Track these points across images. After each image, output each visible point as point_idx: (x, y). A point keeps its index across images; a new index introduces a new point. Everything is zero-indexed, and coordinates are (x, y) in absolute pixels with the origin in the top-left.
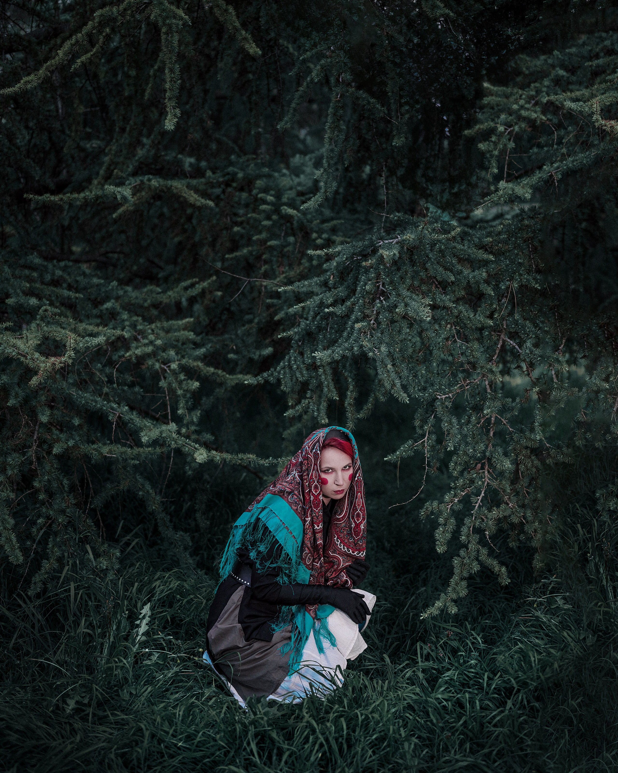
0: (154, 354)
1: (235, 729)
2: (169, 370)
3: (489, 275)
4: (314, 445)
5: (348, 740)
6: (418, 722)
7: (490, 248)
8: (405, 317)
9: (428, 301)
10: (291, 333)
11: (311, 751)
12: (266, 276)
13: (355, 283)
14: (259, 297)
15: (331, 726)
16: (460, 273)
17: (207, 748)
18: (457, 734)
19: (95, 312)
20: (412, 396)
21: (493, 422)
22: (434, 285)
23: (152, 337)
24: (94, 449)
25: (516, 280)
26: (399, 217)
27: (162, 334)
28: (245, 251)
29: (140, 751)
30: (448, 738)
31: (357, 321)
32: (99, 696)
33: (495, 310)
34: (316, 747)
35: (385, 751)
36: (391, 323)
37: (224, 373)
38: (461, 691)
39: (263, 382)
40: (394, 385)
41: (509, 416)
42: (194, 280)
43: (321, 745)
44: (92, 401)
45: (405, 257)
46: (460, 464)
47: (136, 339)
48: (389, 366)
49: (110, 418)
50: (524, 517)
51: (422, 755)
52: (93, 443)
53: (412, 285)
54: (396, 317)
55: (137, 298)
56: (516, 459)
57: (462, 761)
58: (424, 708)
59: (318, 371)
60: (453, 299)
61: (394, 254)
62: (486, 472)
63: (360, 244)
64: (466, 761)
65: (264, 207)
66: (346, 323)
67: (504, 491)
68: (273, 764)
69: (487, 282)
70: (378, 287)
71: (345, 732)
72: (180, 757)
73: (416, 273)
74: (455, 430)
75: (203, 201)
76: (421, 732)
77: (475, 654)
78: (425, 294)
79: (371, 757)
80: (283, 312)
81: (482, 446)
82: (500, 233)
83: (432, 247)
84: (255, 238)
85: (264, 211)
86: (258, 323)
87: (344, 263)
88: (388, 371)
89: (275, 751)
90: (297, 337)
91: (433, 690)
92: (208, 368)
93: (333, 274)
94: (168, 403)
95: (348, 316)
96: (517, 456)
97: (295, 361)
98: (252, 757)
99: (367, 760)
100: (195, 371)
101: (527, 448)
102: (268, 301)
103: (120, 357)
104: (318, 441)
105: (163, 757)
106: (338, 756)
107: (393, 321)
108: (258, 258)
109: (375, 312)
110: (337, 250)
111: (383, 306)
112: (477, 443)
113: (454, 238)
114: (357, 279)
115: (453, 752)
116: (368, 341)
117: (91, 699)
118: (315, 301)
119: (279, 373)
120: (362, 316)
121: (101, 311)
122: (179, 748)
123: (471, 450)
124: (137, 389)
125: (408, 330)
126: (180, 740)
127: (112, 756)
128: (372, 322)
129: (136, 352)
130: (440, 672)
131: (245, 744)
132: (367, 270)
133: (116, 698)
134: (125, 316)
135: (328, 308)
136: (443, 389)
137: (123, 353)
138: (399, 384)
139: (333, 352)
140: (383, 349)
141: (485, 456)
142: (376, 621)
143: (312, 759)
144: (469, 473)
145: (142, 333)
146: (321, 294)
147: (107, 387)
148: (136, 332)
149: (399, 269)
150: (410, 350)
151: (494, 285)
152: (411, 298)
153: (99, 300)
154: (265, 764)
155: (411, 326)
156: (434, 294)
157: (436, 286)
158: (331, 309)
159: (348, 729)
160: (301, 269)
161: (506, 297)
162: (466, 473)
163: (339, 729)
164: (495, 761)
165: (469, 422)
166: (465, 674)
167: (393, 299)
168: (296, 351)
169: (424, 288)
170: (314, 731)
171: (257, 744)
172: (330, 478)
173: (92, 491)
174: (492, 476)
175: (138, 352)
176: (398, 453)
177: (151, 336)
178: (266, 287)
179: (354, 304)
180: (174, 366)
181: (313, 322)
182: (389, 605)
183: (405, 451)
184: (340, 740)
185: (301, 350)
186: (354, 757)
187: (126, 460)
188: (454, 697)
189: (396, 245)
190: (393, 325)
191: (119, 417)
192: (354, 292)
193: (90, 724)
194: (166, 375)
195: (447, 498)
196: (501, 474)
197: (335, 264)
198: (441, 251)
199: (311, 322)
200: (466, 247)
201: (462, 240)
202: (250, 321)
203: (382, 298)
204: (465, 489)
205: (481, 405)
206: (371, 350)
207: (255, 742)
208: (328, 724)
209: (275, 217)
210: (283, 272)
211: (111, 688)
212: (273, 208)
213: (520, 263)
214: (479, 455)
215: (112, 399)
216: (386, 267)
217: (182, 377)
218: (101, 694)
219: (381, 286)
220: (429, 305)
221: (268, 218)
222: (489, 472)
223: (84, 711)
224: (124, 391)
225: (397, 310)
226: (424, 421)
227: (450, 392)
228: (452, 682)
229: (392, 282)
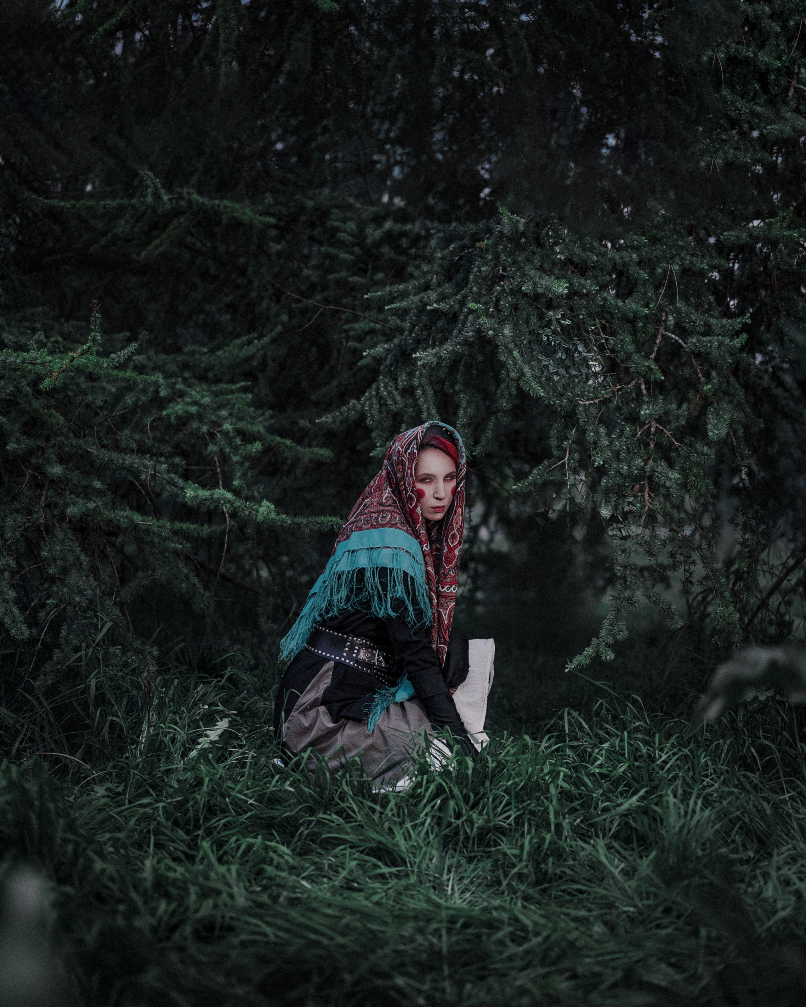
4: (410, 443)
21: (652, 433)
23: (196, 396)
24: (122, 517)
25: (677, 263)
33: (651, 299)
36: (515, 310)
37: (294, 444)
40: (522, 375)
41: (673, 426)
42: (252, 335)
44: (118, 458)
47: (175, 401)
48: (516, 353)
53: (541, 266)
54: (522, 304)
56: (685, 482)
62: (647, 496)
69: (639, 265)
70: (497, 272)
74: (604, 442)
75: (261, 218)
78: (558, 277)
81: (639, 462)
87: (451, 255)
88: (514, 358)
90: (388, 361)
93: (436, 273)
94: (220, 475)
96: (686, 478)
97: (385, 388)
104: (416, 438)
109: (493, 300)
111: (504, 289)
112: (633, 458)
119: (364, 404)
123: (625, 468)
128: (490, 310)
135: (431, 306)
136: (586, 395)
139: (440, 350)
141: (644, 474)
145: (182, 394)
151: (648, 268)
158: (435, 305)
161: (664, 284)
165: (621, 435)
168: (386, 376)
169: (557, 272)
172: (428, 489)
174: (654, 499)
179: (465, 296)
180: (227, 428)
181: (410, 335)
185: (393, 375)
190: (518, 313)
199: (407, 336)
203: (503, 284)
214: (637, 473)
217: (238, 442)
219: (500, 272)
222: (649, 494)
226: (563, 437)
227: (597, 397)
229: (515, 262)
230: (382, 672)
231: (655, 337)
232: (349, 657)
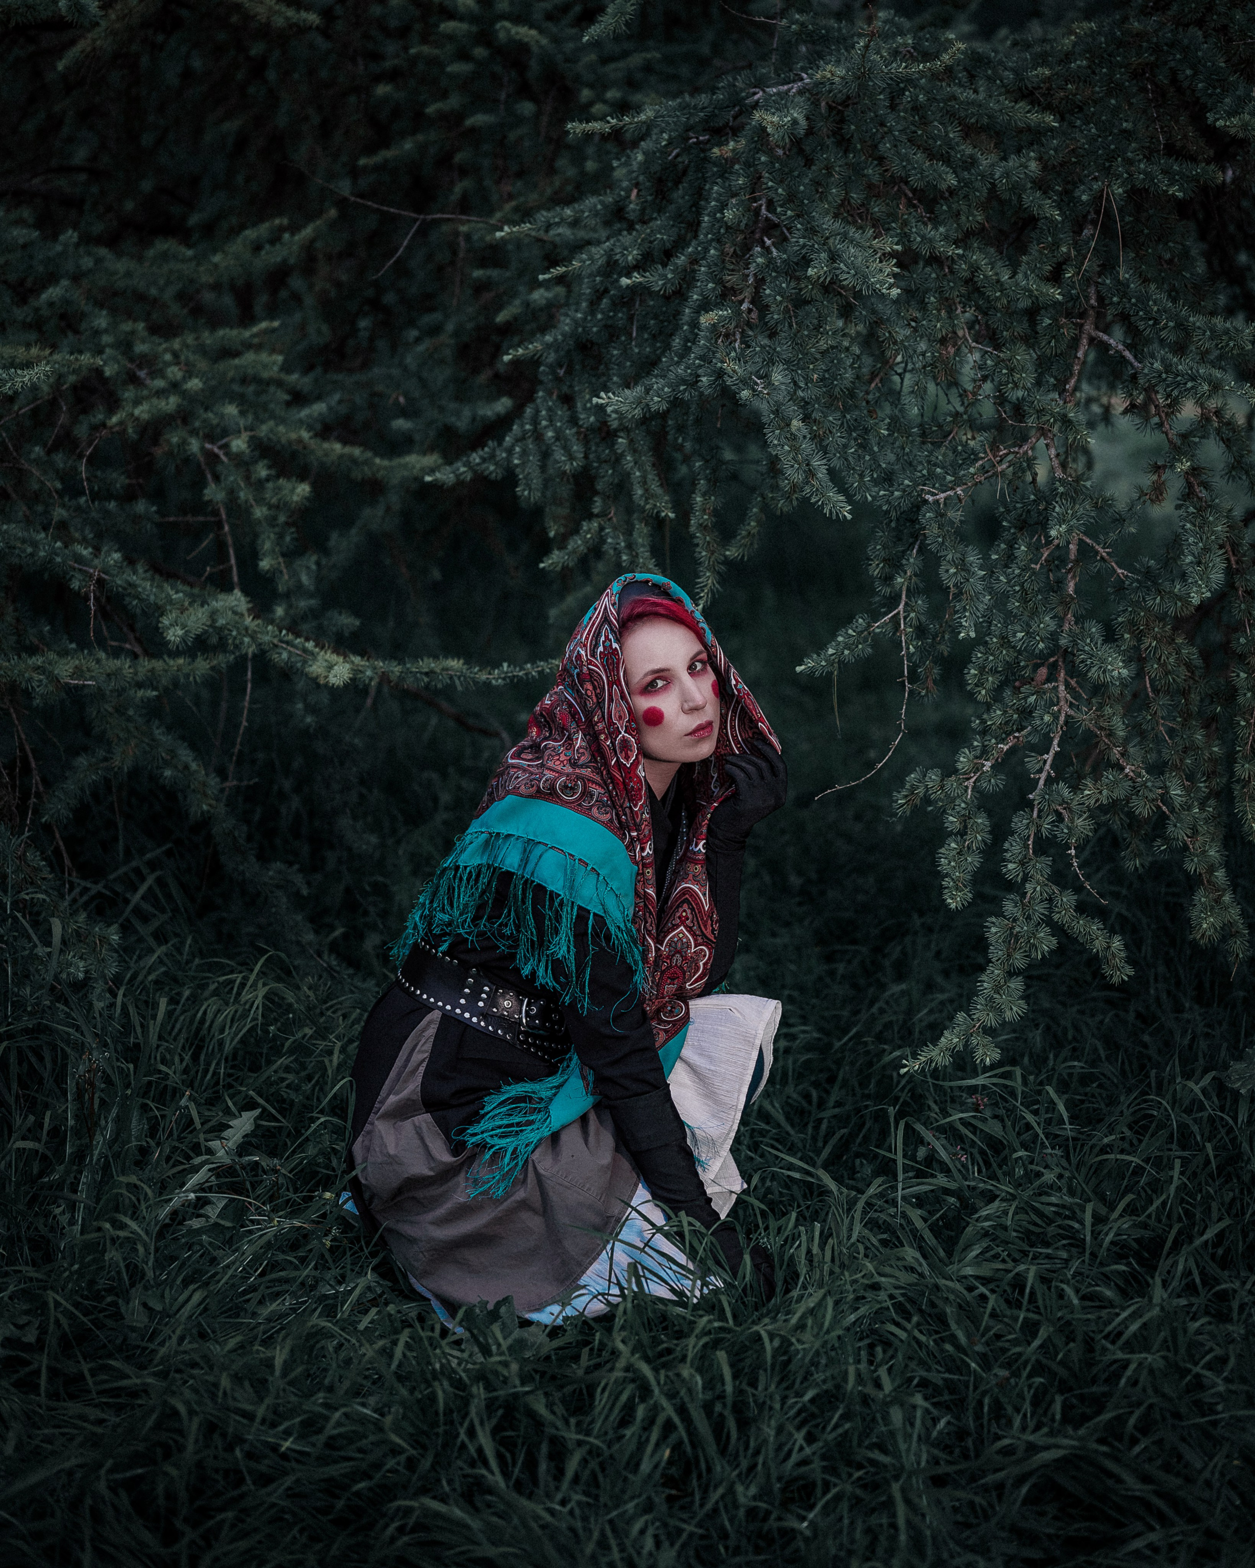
0: (184, 417)
1: (433, 1398)
2: (227, 454)
3: (1045, 167)
5: (739, 1408)
6: (918, 1342)
7: (1043, 95)
8: (830, 288)
9: (890, 244)
10: (535, 346)
11: (641, 1446)
12: (464, 206)
13: (695, 204)
14: (452, 263)
15: (692, 1376)
16: (971, 163)
17: (360, 1450)
18: (1025, 1374)
19: (20, 313)
20: (858, 497)
21: (1072, 557)
22: (903, 200)
23: (175, 372)
24: (37, 669)
25: (1118, 176)
26: (802, 24)
27: (202, 365)
28: (408, 145)
29: (174, 1472)
30: (1002, 1385)
31: (705, 306)
32: (64, 1322)
33: (1066, 260)
34: (654, 1436)
35: (840, 1431)
36: (796, 307)
37: (369, 454)
38: (1025, 1254)
39: (469, 477)
40: (811, 473)
41: (1112, 536)
42: (277, 221)
43: (669, 1426)
44: (24, 541)
45: (824, 128)
46: (994, 671)
47: (133, 379)
48: (796, 423)
49: (75, 585)
50: (1165, 798)
51: (935, 1434)
52: (32, 651)
53: (846, 201)
54: (808, 290)
55: (128, 274)
56: (1137, 648)
57: (1047, 1448)
58: (933, 1305)
59: (614, 444)
60: (954, 235)
61: (795, 122)
62: (1062, 688)
63: (703, 99)
64: (1058, 1447)
65: (449, 26)
66: (678, 313)
67: (1111, 734)
68: (542, 1484)
69: (1041, 185)
70: (757, 211)
71: (729, 1388)
72: (289, 1481)
73: (856, 169)
74: (976, 584)
75: (290, 13)
76: (929, 1370)
77: (1053, 1153)
78: (880, 226)
79: (801, 1449)
80: (517, 302)
81: (1048, 622)
82: (1067, 57)
83: (892, 99)
84: (430, 110)
85: (451, 37)
86: (456, 334)
87: (665, 152)
88: (794, 437)
89: (544, 1448)
90: (552, 357)
91: (950, 1254)
92: (326, 445)
93: (637, 185)
94: (230, 540)
95: (680, 294)
96: (1139, 640)
97: (551, 420)
98: (484, 1472)
99: (795, 1458)
100: (294, 455)
101: (1162, 618)
102: (477, 273)
103: (95, 428)
104: (605, 619)
105: (241, 1481)
106: (712, 1449)
107: (799, 302)
108: (444, 161)
109: (751, 280)
110: (643, 117)
111: (771, 261)
112: (1034, 613)
113: (949, 70)
114: (699, 195)
115: (1017, 1422)
116: (738, 359)
117: (43, 1330)
118: (591, 258)
119: (510, 451)
120: (719, 290)
121: (37, 310)
122: (284, 1457)
123: (1020, 635)
124: (141, 506)
125: (840, 323)
126: (287, 1433)
127: (102, 1487)
128: (745, 306)
129: (137, 412)
130: (968, 1208)
131: (463, 1436)
132: (725, 168)
133: (110, 1323)
134: (102, 321)
135: (628, 276)
136: (937, 477)
137: (100, 417)
138: (824, 470)
139: (647, 391)
140: (778, 376)
141: (1057, 646)
142: (785, 1074)
143: (646, 1467)
144: (1017, 691)
145: (149, 362)
146: (608, 239)
147: (63, 506)
148: (132, 360)
149: (809, 162)
150: (849, 375)
151: (1060, 194)
152: (845, 237)
153: (29, 284)
154: (518, 1487)
155: (846, 311)
156: (905, 223)
157: (909, 200)
158: (637, 278)
159: (735, 1377)
160: (557, 184)
161: (1094, 223)
162: (1008, 692)
163: (713, 1382)
164: (1134, 1441)
165: (1009, 558)
166: (1034, 1209)
167: (797, 240)
168: (550, 394)
169: (877, 209)
170: (645, 1391)
171: (495, 1432)
173: (36, 778)
174: (1077, 696)
175: (142, 411)
176: (831, 651)
177: (175, 369)
178: (468, 237)
179: (694, 261)
180: (239, 444)
181: (593, 313)
182: (816, 1035)
183: (847, 646)
184: (718, 1408)
185: (565, 389)
186: (757, 1452)
187: (124, 689)
188: (1008, 1271)
189: (798, 99)
190: (800, 313)
191: (100, 582)
192: (694, 226)
193: (43, 1399)
194: (219, 468)
195: (963, 760)
196: (1099, 689)
197: (640, 157)
198: (916, 108)
199: (586, 314)
200: (981, 96)
201: (972, 77)
202: (435, 330)
203: (768, 242)
204: (1008, 734)
205: (1040, 513)
206: (745, 382)
207: (488, 1429)
208: (686, 1372)
209: (480, 52)
210: (511, 197)
211: (98, 1297)
212: (474, 29)
213: (1125, 131)
214: (1041, 645)
215: (77, 535)
216: (774, 158)
217: (262, 472)
218: (71, 1316)
219: (764, 210)
220: (893, 254)
221: (463, 55)
222: (1067, 685)
223: (28, 1363)
224: (107, 513)
225: (810, 272)
226: (895, 564)
227: (959, 482)
228: (999, 1233)
229: (791, 198)
230: (535, 1037)
231: (1075, 343)
232: (470, 1007)
